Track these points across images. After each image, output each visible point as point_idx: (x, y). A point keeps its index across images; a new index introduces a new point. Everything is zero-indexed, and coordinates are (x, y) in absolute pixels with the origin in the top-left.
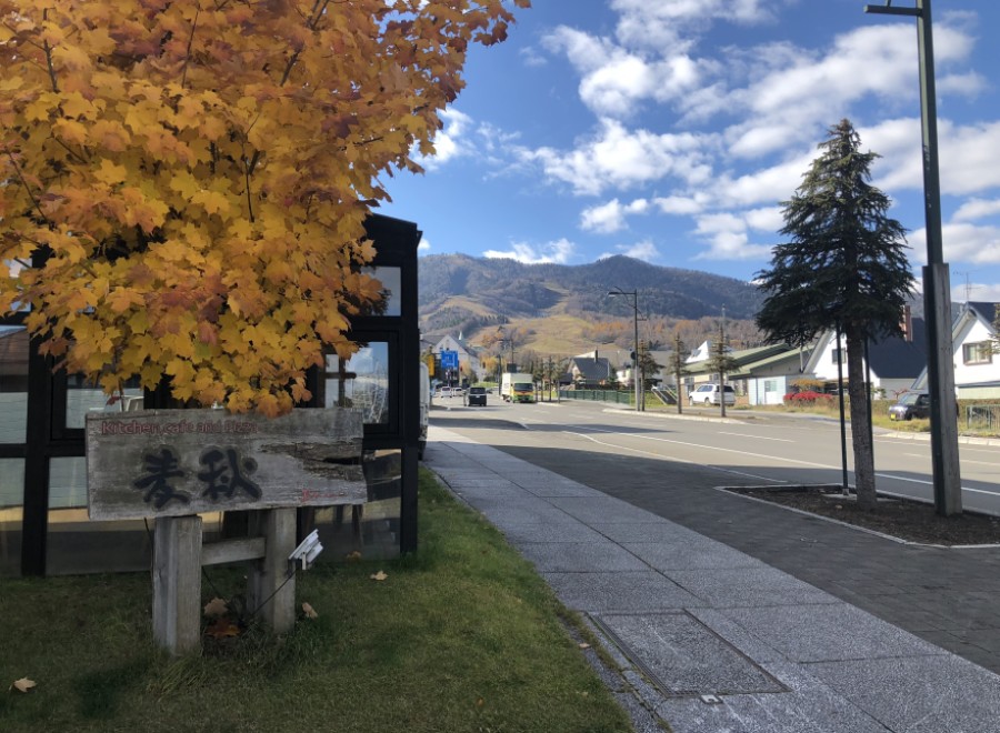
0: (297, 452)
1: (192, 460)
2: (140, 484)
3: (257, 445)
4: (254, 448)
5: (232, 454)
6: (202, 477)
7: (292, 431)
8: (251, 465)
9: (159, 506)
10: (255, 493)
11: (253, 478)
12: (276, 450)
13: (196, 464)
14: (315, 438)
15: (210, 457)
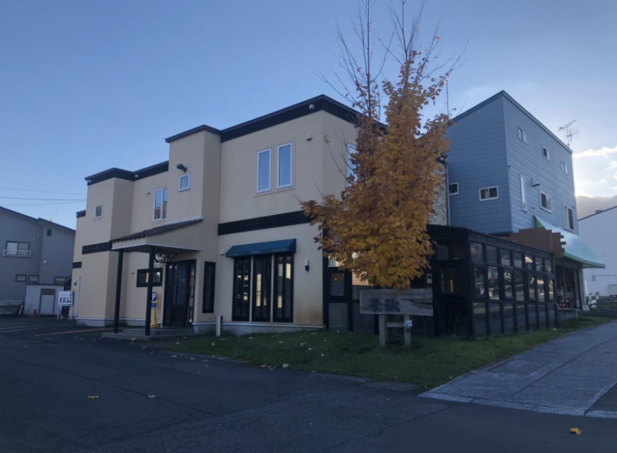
0: (411, 300)
1: (382, 301)
2: (370, 306)
3: (399, 298)
4: (399, 299)
5: (393, 300)
6: (385, 305)
7: (409, 295)
8: (398, 303)
9: (375, 311)
10: (399, 310)
11: (398, 306)
12: (405, 300)
13: (384, 303)
14: (416, 297)
15: (387, 301)
